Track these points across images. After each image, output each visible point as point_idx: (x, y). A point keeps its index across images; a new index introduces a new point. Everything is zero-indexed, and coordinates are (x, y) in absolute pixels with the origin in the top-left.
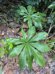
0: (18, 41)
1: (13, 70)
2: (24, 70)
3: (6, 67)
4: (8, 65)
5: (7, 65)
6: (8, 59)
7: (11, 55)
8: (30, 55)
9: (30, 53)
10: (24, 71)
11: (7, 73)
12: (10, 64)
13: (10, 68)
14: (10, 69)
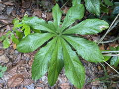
0: (41, 24)
1: (24, 78)
2: (44, 84)
3: (14, 69)
4: (19, 68)
5: (16, 67)
6: (22, 58)
7: (21, 47)
8: (59, 57)
9: (59, 54)
10: (43, 86)
11: (13, 79)
12: (22, 68)
13: (22, 74)
14: (20, 76)
